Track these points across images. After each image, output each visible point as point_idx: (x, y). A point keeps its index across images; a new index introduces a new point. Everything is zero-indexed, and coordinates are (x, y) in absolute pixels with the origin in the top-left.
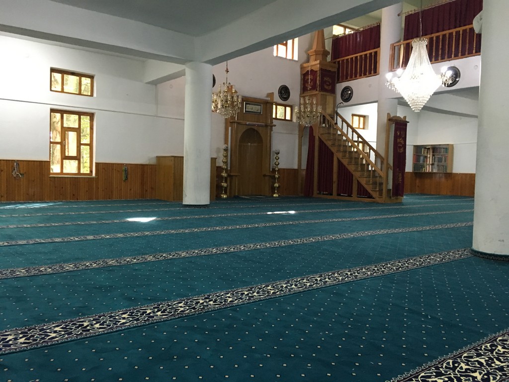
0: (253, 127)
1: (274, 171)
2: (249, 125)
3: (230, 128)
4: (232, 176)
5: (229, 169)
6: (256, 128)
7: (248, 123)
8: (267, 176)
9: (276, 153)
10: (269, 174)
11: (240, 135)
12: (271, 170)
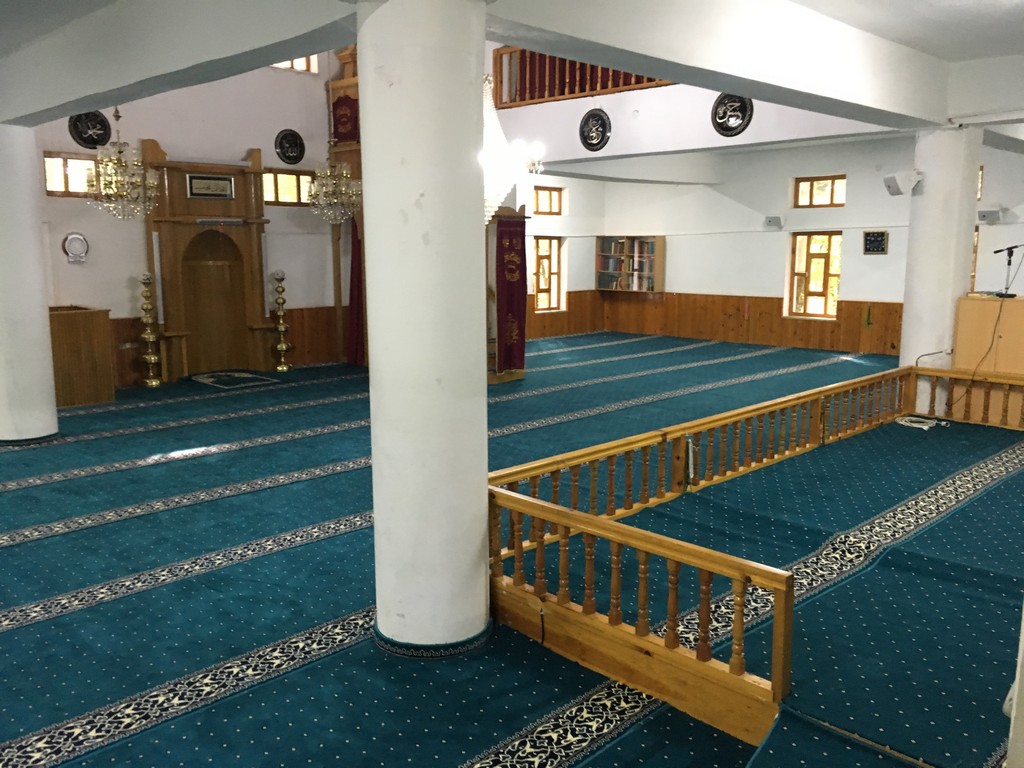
0: (214, 228)
1: (274, 317)
2: (203, 223)
3: (155, 234)
4: (170, 337)
5: (161, 322)
6: (221, 230)
7: (199, 220)
8: (256, 329)
9: (277, 280)
10: (261, 326)
11: (182, 248)
12: (268, 316)
